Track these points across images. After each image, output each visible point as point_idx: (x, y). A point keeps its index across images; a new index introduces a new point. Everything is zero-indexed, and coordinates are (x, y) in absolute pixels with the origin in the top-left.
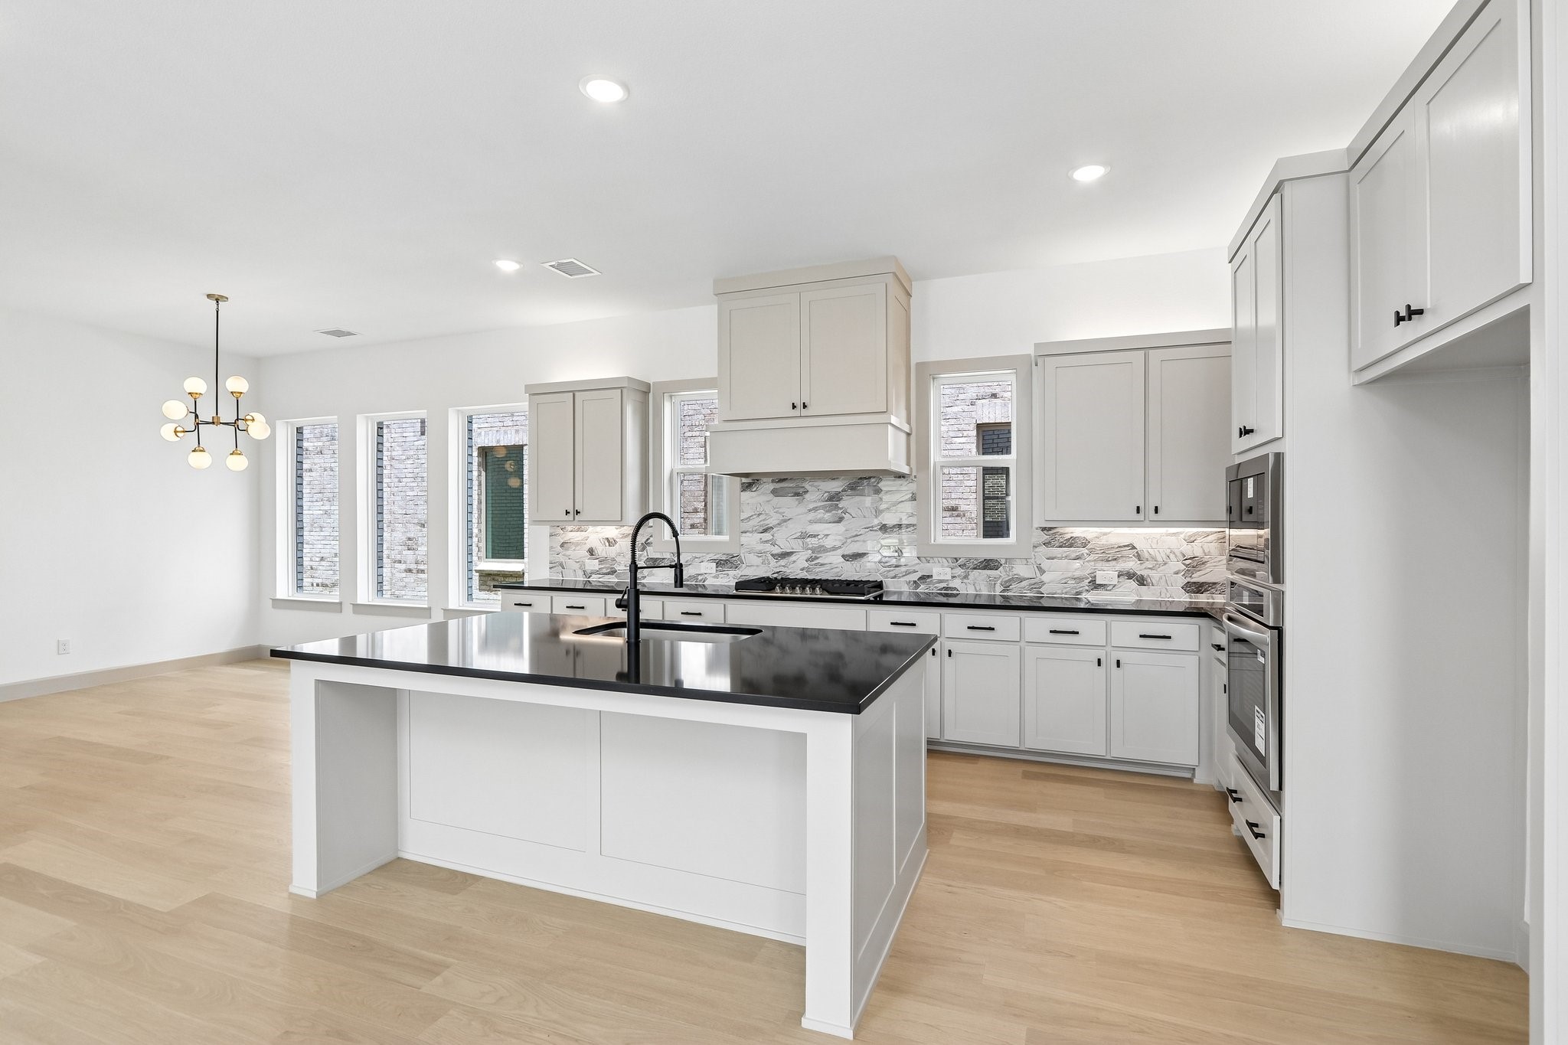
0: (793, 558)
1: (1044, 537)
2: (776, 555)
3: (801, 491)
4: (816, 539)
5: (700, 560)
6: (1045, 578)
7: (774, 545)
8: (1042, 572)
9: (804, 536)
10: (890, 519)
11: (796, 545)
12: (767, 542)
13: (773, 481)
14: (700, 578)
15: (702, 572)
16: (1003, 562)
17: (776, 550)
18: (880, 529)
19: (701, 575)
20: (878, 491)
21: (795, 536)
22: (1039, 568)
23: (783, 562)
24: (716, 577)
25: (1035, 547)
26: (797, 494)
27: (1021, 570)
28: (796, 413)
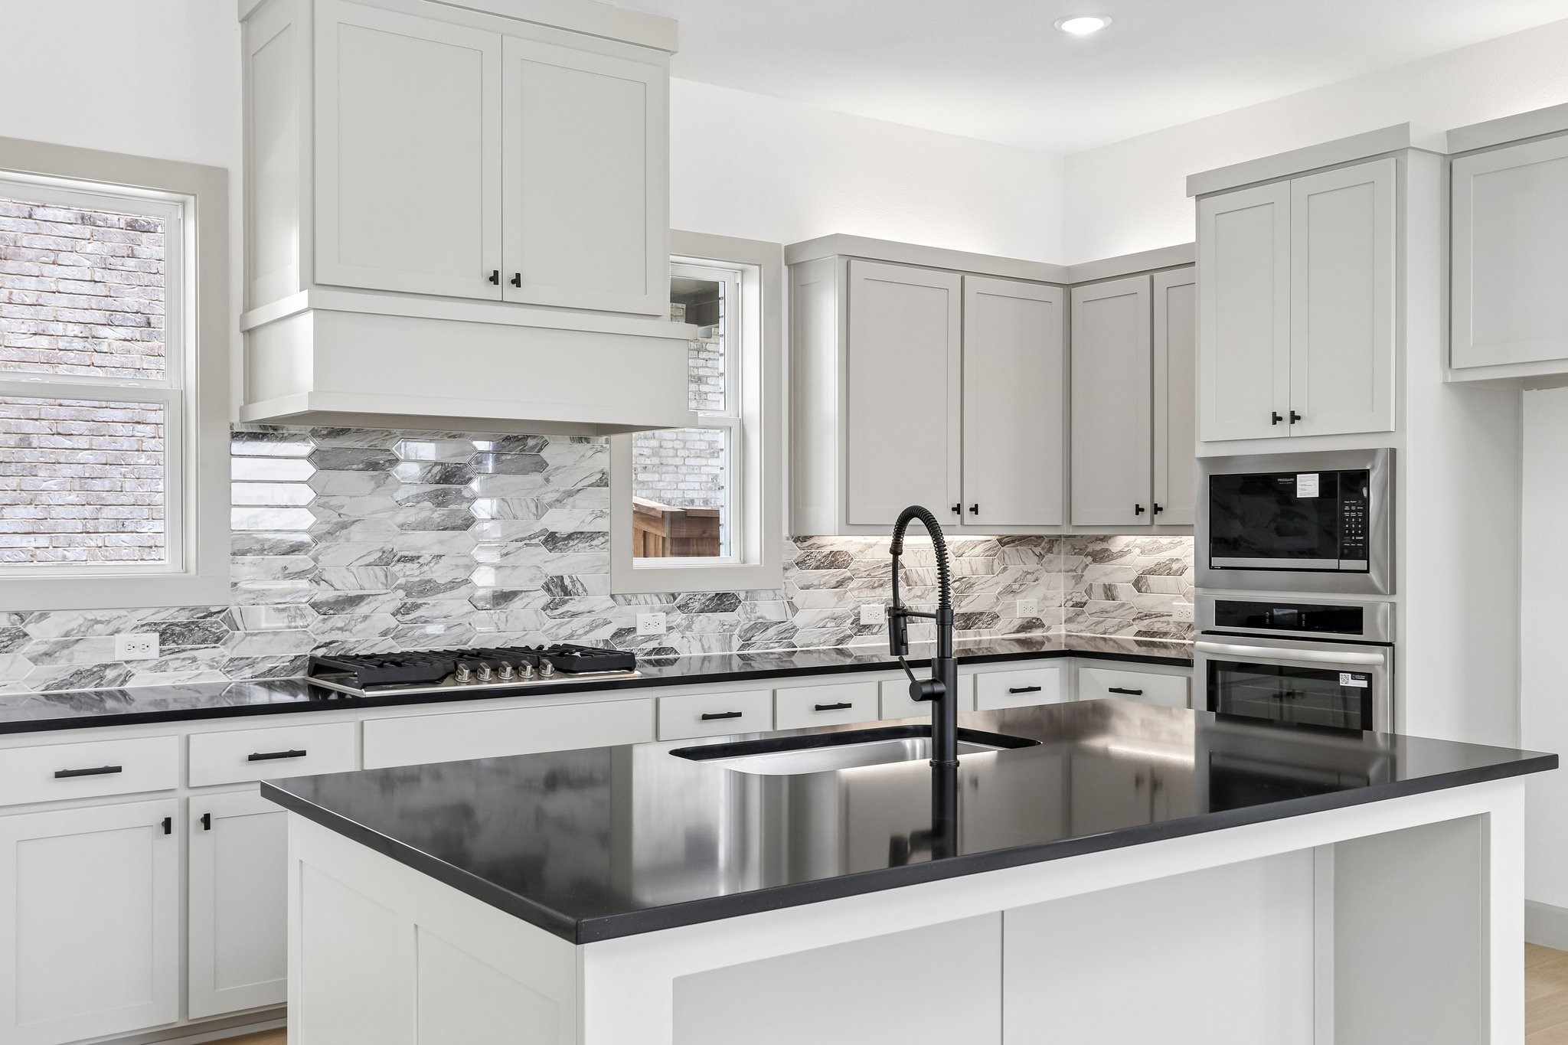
0: (363, 609)
1: (797, 553)
2: (327, 603)
3: (381, 458)
4: (416, 565)
5: (111, 628)
6: (798, 620)
7: (317, 581)
8: (795, 610)
9: (387, 559)
10: (560, 521)
11: (369, 581)
12: (300, 574)
13: (315, 434)
14: (110, 674)
15: (120, 655)
16: (742, 596)
17: (324, 594)
18: (545, 542)
19: (115, 665)
20: (542, 466)
21: (371, 559)
22: (791, 604)
23: (338, 620)
24: (160, 667)
25: (785, 569)
26: (373, 466)
27: (769, 609)
28: (494, 292)
